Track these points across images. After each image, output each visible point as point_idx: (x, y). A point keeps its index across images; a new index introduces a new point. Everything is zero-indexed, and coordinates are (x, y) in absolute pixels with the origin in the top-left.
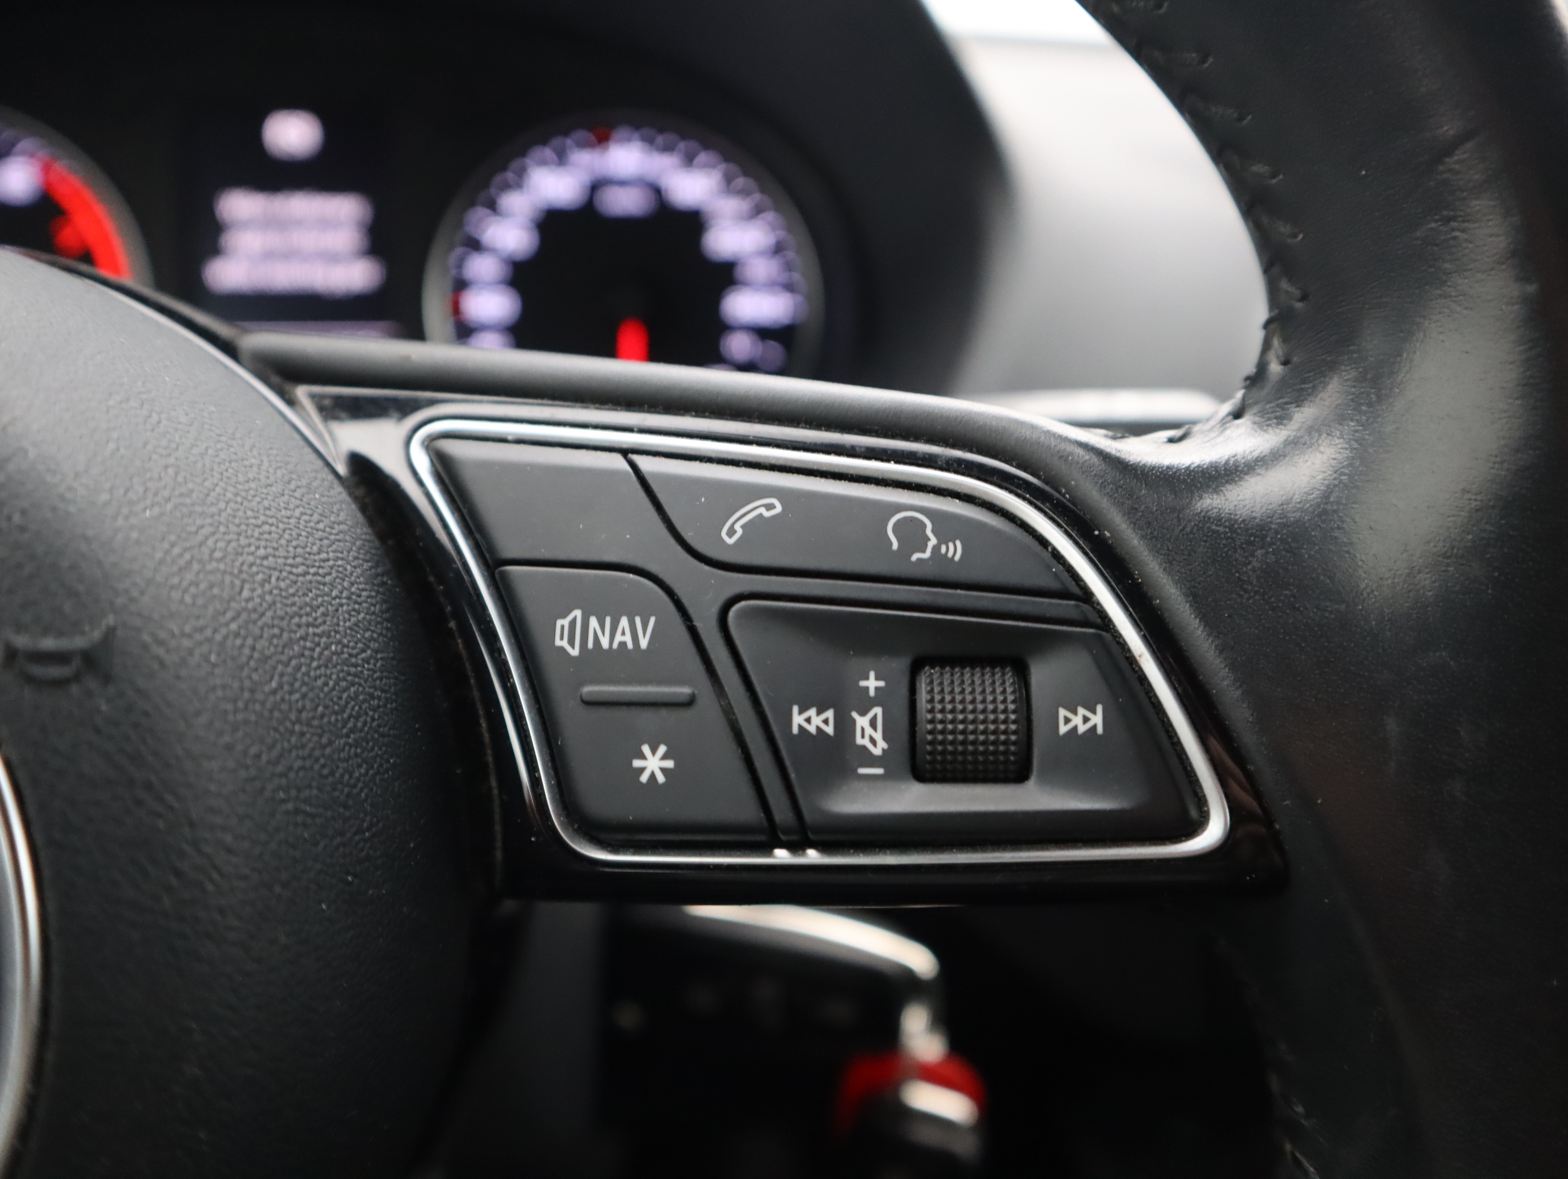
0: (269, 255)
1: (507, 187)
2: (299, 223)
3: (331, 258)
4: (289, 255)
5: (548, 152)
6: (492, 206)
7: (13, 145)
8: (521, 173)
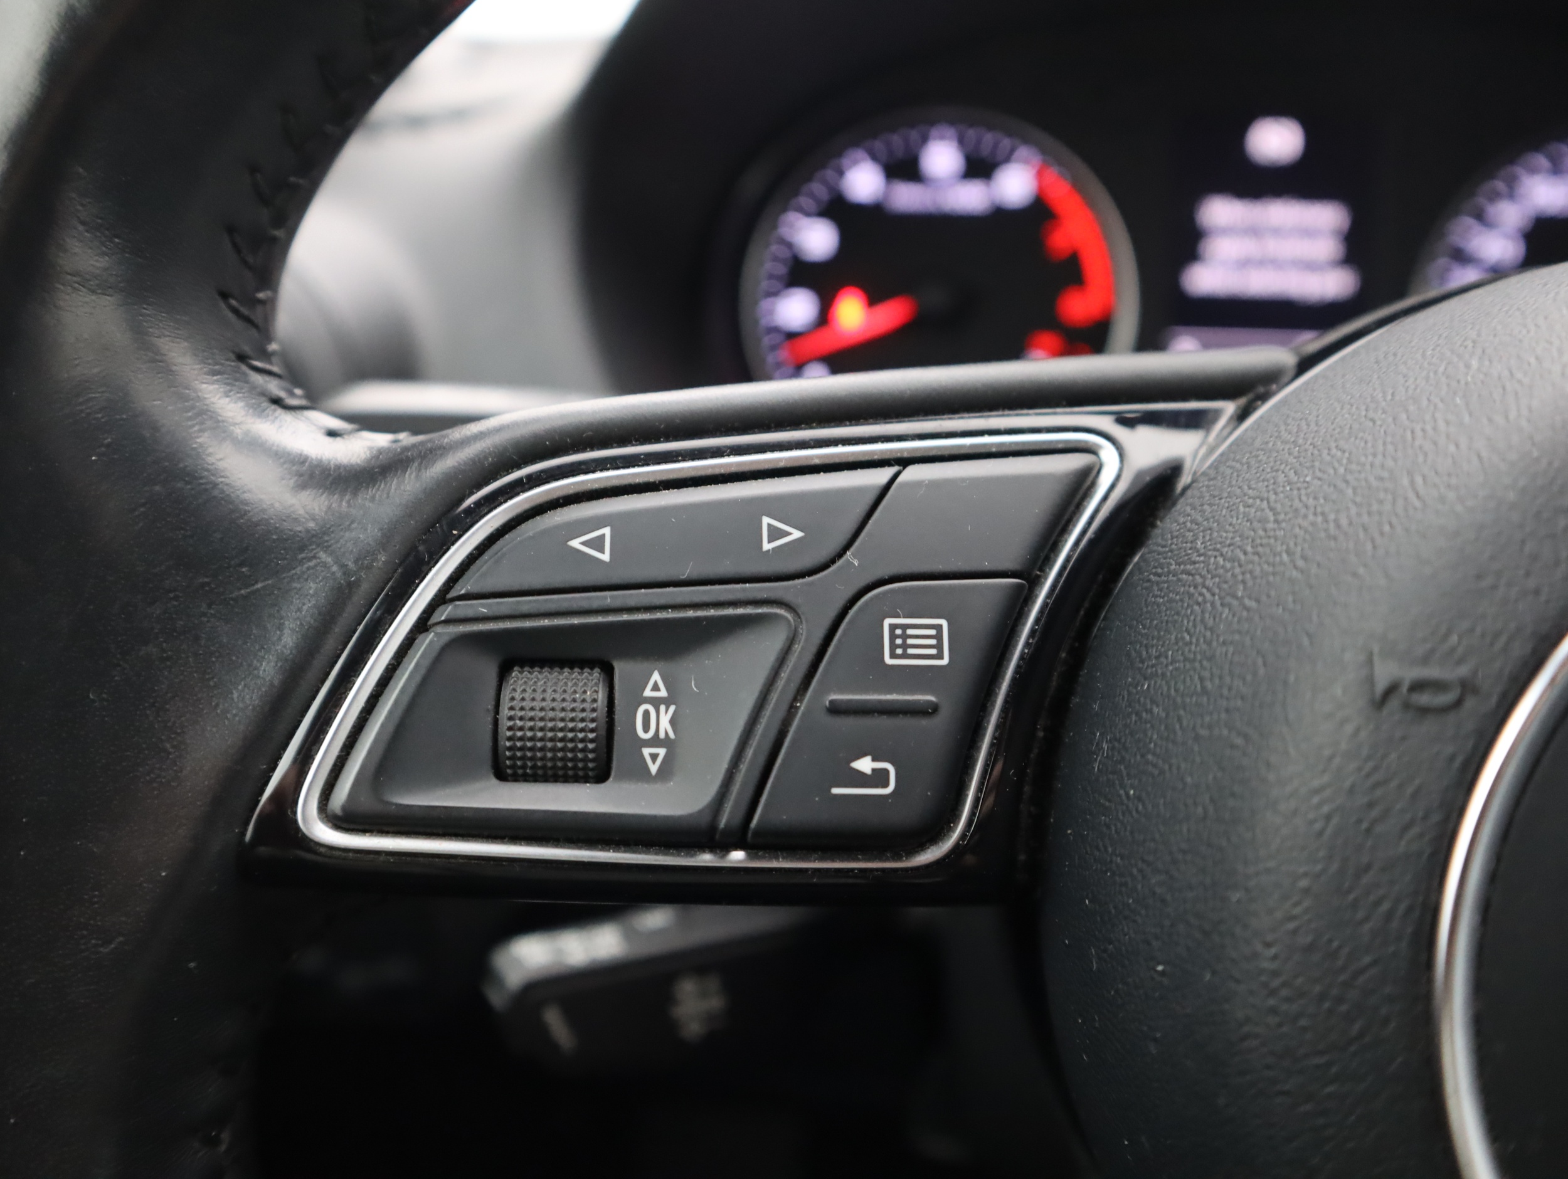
0: (1245, 263)
1: (1495, 197)
2: (1277, 232)
3: (1310, 266)
4: (1263, 263)
5: (1541, 160)
6: (1480, 217)
7: (1012, 151)
8: (1512, 184)
